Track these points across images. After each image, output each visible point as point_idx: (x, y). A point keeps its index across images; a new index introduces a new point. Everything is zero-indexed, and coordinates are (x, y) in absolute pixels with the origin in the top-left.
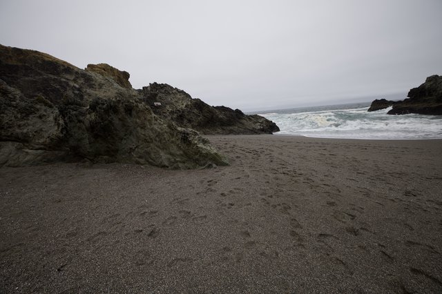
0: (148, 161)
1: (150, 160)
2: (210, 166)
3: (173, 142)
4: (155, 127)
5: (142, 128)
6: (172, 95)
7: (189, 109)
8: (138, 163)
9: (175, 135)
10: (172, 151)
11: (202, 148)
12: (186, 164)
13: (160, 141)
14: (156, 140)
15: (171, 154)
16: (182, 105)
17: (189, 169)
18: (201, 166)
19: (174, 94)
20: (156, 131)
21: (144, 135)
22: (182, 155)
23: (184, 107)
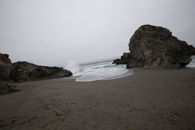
6: (27, 66)
7: (34, 71)
22: (8, 91)
23: (32, 71)
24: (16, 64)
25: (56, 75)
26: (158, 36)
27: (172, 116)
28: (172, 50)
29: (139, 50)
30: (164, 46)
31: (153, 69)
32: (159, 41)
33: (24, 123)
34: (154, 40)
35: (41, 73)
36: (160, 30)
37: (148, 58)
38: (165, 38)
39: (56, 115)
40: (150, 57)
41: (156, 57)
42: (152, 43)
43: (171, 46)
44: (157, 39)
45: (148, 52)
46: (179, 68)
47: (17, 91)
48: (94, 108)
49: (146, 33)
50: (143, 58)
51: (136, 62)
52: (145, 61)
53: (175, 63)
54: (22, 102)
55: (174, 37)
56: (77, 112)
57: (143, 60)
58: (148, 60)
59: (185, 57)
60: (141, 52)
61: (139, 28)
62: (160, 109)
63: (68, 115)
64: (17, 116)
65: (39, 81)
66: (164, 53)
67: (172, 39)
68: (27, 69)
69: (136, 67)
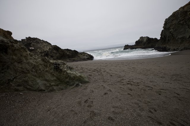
0: (26, 88)
1: (28, 87)
2: (77, 85)
3: (47, 71)
4: (31, 61)
5: (19, 63)
6: (41, 44)
7: (51, 51)
8: (17, 90)
9: (48, 66)
10: (47, 78)
11: (70, 73)
12: (59, 86)
13: (36, 71)
14: (32, 71)
15: (46, 80)
16: (47, 49)
17: (62, 89)
18: (71, 86)
19: (42, 43)
20: (32, 64)
21: (22, 68)
22: (56, 80)
68: (41, 48)
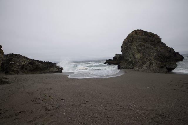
6: (20, 59)
7: (27, 65)
23: (25, 64)
24: (9, 56)
25: (49, 70)
26: (149, 41)
27: (157, 117)
28: (160, 55)
29: (130, 53)
30: (153, 51)
31: (142, 71)
32: (149, 45)
33: (11, 116)
34: (145, 44)
35: (34, 66)
36: (151, 36)
37: (138, 61)
38: (155, 43)
39: (45, 110)
40: (140, 59)
41: (146, 60)
42: (142, 47)
43: (160, 51)
44: (148, 44)
45: (138, 55)
46: (166, 73)
47: (7, 83)
48: (84, 105)
49: (138, 37)
50: (134, 60)
51: (127, 64)
52: (135, 63)
53: (162, 67)
54: (11, 95)
55: (163, 43)
56: (66, 108)
57: (134, 62)
58: (138, 63)
59: (172, 62)
60: (132, 54)
61: (132, 32)
62: (147, 110)
63: (57, 111)
64: (4, 109)
65: (31, 75)
66: (153, 57)
67: (161, 45)
68: (20, 62)
69: (127, 68)
